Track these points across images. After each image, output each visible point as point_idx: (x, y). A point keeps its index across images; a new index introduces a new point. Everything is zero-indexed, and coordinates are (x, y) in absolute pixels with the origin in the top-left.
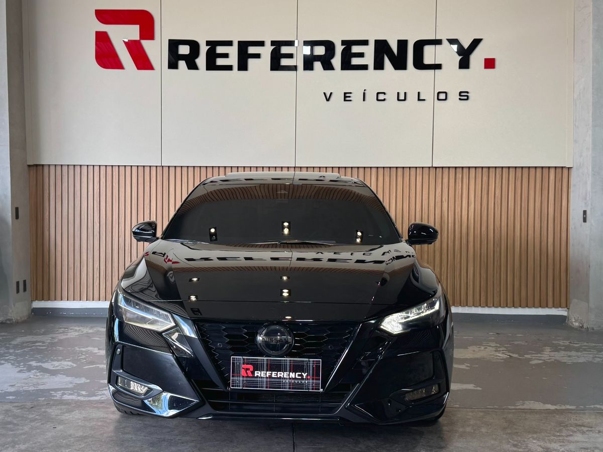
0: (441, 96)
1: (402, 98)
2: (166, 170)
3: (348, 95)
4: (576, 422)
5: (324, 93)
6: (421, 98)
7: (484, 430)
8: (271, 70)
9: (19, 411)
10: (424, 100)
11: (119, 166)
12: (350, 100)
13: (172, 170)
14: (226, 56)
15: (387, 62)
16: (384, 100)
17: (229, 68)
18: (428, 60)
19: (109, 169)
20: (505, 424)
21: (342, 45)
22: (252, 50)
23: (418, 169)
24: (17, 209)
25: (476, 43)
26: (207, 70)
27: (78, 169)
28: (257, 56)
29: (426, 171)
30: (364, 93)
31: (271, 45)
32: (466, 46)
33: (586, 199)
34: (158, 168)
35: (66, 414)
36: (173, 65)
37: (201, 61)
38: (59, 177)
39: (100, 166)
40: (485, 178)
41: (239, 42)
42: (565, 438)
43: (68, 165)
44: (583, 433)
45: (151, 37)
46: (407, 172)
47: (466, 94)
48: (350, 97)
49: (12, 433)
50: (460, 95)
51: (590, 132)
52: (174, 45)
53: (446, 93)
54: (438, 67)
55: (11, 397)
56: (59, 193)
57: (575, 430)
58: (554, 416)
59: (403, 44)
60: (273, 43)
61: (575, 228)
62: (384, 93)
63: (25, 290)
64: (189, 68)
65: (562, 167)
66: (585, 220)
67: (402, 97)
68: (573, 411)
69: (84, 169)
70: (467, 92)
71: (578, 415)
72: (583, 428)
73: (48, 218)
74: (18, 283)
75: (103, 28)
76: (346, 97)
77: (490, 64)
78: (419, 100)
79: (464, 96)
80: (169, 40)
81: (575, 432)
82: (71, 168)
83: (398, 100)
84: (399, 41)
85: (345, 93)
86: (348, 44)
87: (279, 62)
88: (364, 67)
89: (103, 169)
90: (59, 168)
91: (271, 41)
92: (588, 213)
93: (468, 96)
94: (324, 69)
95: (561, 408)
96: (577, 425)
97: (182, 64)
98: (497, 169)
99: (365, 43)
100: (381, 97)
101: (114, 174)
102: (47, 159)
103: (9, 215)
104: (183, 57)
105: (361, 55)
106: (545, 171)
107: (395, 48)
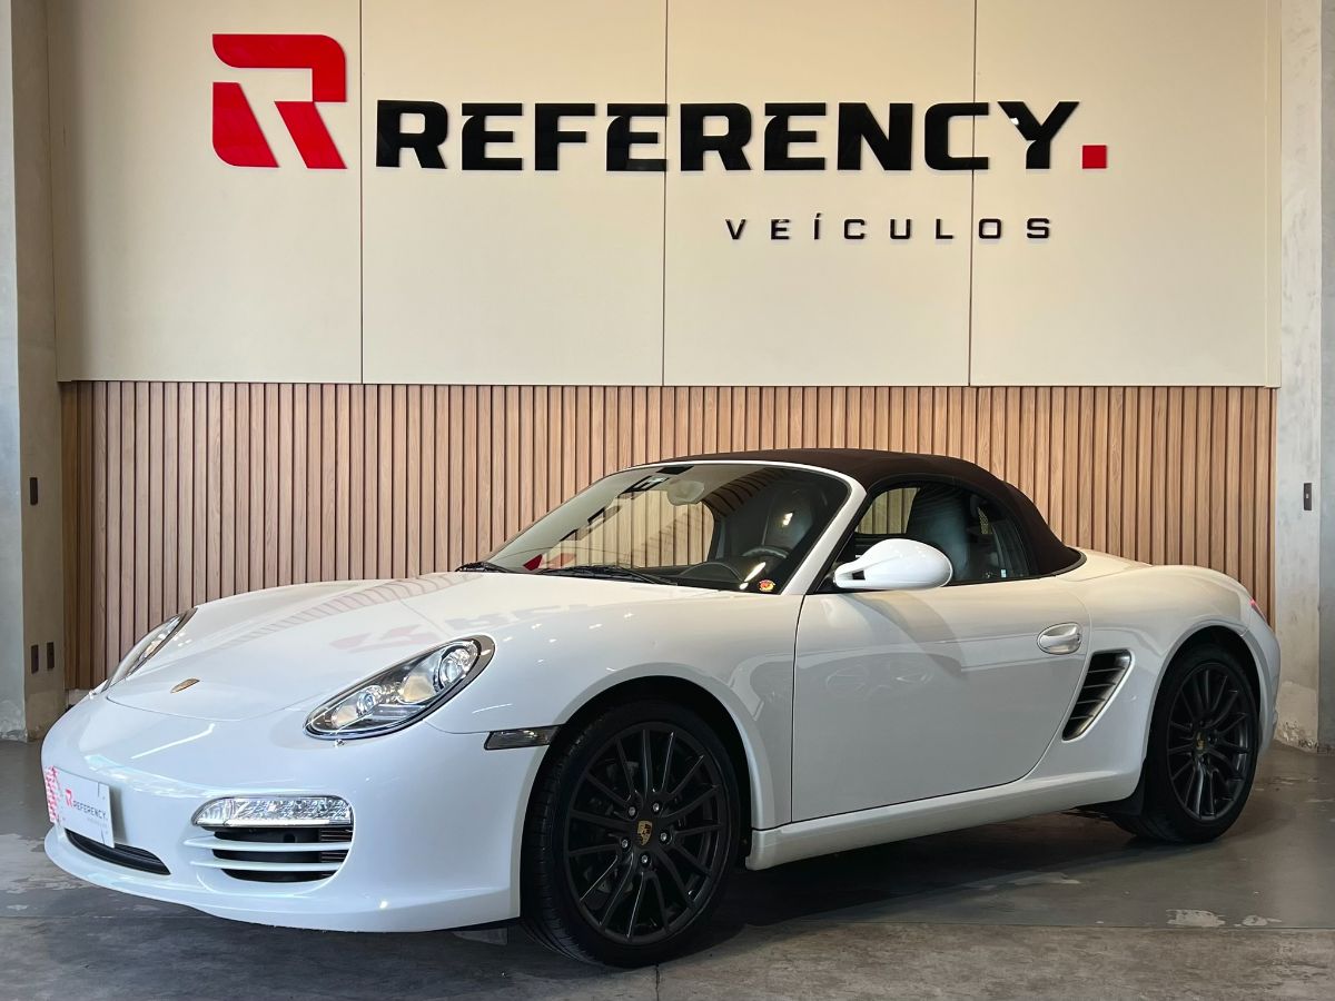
0: (991, 230)
1: (901, 233)
2: (371, 392)
3: (779, 226)
4: (1290, 954)
5: (729, 223)
6: (943, 233)
7: (1083, 973)
8: (609, 169)
9: (35, 937)
10: (951, 237)
11: (265, 384)
12: (787, 238)
13: (386, 393)
14: (507, 137)
15: (867, 152)
16: (862, 236)
17: (515, 164)
18: (958, 148)
19: (243, 391)
20: (1132, 960)
21: (766, 114)
22: (567, 124)
23: (937, 389)
24: (34, 482)
25: (1064, 111)
26: (464, 168)
27: (172, 391)
28: (580, 137)
29: (955, 397)
30: (817, 222)
31: (610, 114)
32: (1041, 118)
33: (1309, 457)
34: (354, 387)
35: (145, 944)
36: (387, 157)
37: (452, 149)
38: (128, 409)
39: (221, 383)
40: (1087, 412)
41: (538, 107)
42: (1266, 991)
43: (150, 383)
44: (1306, 978)
45: (340, 96)
46: (913, 395)
47: (1043, 224)
48: (784, 229)
49: (20, 986)
50: (1030, 227)
51: (1318, 310)
52: (390, 113)
53: (998, 222)
54: (980, 164)
55: (18, 907)
56: (128, 444)
57: (1288, 972)
58: (1239, 943)
59: (901, 114)
60: (612, 109)
61: (1286, 523)
62: (862, 222)
63: (51, 665)
64: (424, 165)
65: (1257, 388)
66: (1307, 506)
67: (901, 231)
68: (1283, 931)
69: (187, 392)
70: (1046, 221)
71: (1294, 941)
72: (1305, 968)
73: (104, 501)
74: (35, 649)
75: (230, 75)
76: (776, 230)
77: (1095, 157)
78: (939, 236)
79: (1038, 229)
80: (380, 103)
81: (1288, 976)
82: (157, 388)
83: (893, 236)
84: (893, 107)
85: (774, 222)
86: (780, 113)
87: (627, 152)
88: (817, 164)
89: (228, 390)
90: (129, 389)
91: (609, 106)
92: (1315, 490)
93: (1046, 229)
94: (727, 168)
95: (1257, 924)
96: (1291, 962)
97: (408, 155)
98: (1113, 390)
99: (818, 110)
100: (855, 230)
101: (254, 401)
102: (101, 369)
103: (16, 493)
104: (411, 140)
105: (810, 137)
106: (1220, 396)
107: (884, 122)
